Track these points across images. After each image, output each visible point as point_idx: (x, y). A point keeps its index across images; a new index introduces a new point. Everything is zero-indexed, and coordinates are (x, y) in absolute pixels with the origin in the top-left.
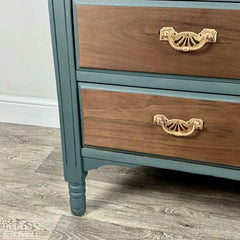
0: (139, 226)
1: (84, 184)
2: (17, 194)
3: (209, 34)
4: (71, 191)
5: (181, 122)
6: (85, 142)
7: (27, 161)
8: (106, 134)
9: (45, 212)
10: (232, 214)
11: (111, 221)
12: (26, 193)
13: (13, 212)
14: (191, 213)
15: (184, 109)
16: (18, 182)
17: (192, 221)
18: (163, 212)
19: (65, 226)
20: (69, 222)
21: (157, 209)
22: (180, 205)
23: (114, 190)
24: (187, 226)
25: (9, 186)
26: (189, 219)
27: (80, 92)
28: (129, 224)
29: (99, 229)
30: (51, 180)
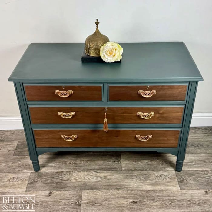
0: (61, 171)
1: (38, 160)
2: (8, 167)
3: (73, 113)
4: (33, 163)
5: (70, 136)
6: (37, 146)
7: (7, 151)
8: (44, 143)
9: (23, 172)
10: (95, 160)
11: (51, 171)
12: (12, 166)
13: (10, 175)
14: (81, 162)
15: (70, 133)
16: (7, 162)
17: (81, 165)
18: (70, 164)
19: (33, 176)
20: (34, 175)
21: (68, 163)
22: (77, 159)
23: (50, 158)
24: (79, 167)
25: (4, 165)
26: (80, 164)
27: (33, 131)
28: (57, 171)
29: (46, 175)
30: (21, 158)
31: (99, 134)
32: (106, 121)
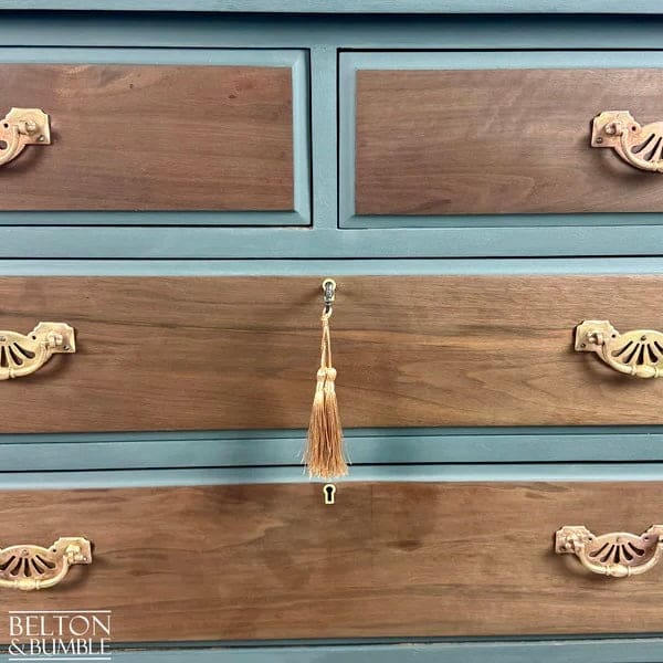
5: (34, 550)
31: (277, 524)
32: (330, 388)
